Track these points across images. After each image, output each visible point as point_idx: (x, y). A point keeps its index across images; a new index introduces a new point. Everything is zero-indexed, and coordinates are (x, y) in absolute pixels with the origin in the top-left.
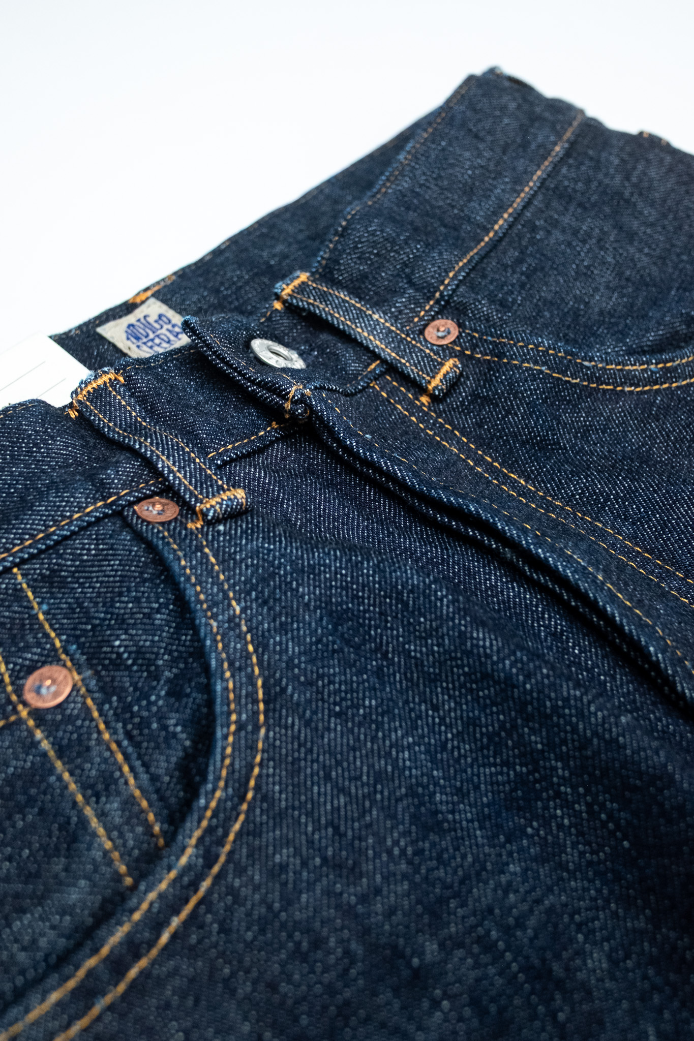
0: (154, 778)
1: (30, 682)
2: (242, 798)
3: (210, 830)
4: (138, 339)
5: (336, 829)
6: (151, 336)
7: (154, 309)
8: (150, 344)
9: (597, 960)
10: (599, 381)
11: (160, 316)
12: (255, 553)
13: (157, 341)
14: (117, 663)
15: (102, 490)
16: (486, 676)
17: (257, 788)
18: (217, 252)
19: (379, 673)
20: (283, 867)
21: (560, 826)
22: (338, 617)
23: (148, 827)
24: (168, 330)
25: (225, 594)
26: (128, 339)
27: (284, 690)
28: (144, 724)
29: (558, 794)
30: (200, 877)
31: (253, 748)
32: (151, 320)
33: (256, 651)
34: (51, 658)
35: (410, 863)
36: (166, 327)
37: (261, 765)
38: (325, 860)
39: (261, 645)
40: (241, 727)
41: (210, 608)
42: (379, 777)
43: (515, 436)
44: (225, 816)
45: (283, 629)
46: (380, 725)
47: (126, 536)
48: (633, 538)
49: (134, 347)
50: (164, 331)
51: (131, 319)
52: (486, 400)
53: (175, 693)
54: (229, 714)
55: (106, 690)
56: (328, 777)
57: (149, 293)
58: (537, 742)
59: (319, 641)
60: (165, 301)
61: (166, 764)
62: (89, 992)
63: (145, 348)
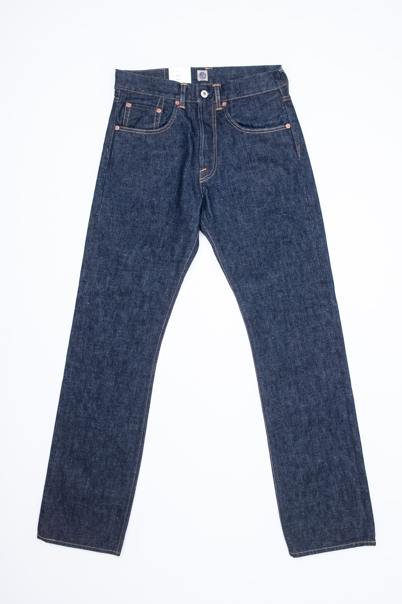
1: (158, 109)
3: (161, 130)
5: (168, 137)
7: (206, 72)
9: (177, 159)
10: (232, 123)
12: (180, 114)
13: (202, 77)
14: (165, 113)
15: (175, 97)
16: (187, 137)
17: (166, 130)
18: (221, 68)
19: (181, 130)
20: (163, 136)
22: (182, 124)
23: (157, 126)
25: (175, 115)
26: (199, 75)
27: (173, 125)
28: (163, 119)
31: (168, 127)
32: (204, 73)
34: (161, 108)
35: (171, 143)
38: (166, 138)
39: (174, 121)
40: (168, 125)
41: (173, 115)
42: (175, 137)
43: (219, 121)
44: (163, 130)
45: (177, 121)
46: (178, 134)
47: (173, 103)
48: (217, 139)
50: (204, 76)
51: (202, 71)
52: (220, 115)
53: (167, 119)
55: (162, 114)
56: (171, 133)
57: (208, 69)
58: (186, 144)
59: (179, 124)
60: (208, 72)
61: (162, 123)
62: (147, 132)
63: (200, 77)
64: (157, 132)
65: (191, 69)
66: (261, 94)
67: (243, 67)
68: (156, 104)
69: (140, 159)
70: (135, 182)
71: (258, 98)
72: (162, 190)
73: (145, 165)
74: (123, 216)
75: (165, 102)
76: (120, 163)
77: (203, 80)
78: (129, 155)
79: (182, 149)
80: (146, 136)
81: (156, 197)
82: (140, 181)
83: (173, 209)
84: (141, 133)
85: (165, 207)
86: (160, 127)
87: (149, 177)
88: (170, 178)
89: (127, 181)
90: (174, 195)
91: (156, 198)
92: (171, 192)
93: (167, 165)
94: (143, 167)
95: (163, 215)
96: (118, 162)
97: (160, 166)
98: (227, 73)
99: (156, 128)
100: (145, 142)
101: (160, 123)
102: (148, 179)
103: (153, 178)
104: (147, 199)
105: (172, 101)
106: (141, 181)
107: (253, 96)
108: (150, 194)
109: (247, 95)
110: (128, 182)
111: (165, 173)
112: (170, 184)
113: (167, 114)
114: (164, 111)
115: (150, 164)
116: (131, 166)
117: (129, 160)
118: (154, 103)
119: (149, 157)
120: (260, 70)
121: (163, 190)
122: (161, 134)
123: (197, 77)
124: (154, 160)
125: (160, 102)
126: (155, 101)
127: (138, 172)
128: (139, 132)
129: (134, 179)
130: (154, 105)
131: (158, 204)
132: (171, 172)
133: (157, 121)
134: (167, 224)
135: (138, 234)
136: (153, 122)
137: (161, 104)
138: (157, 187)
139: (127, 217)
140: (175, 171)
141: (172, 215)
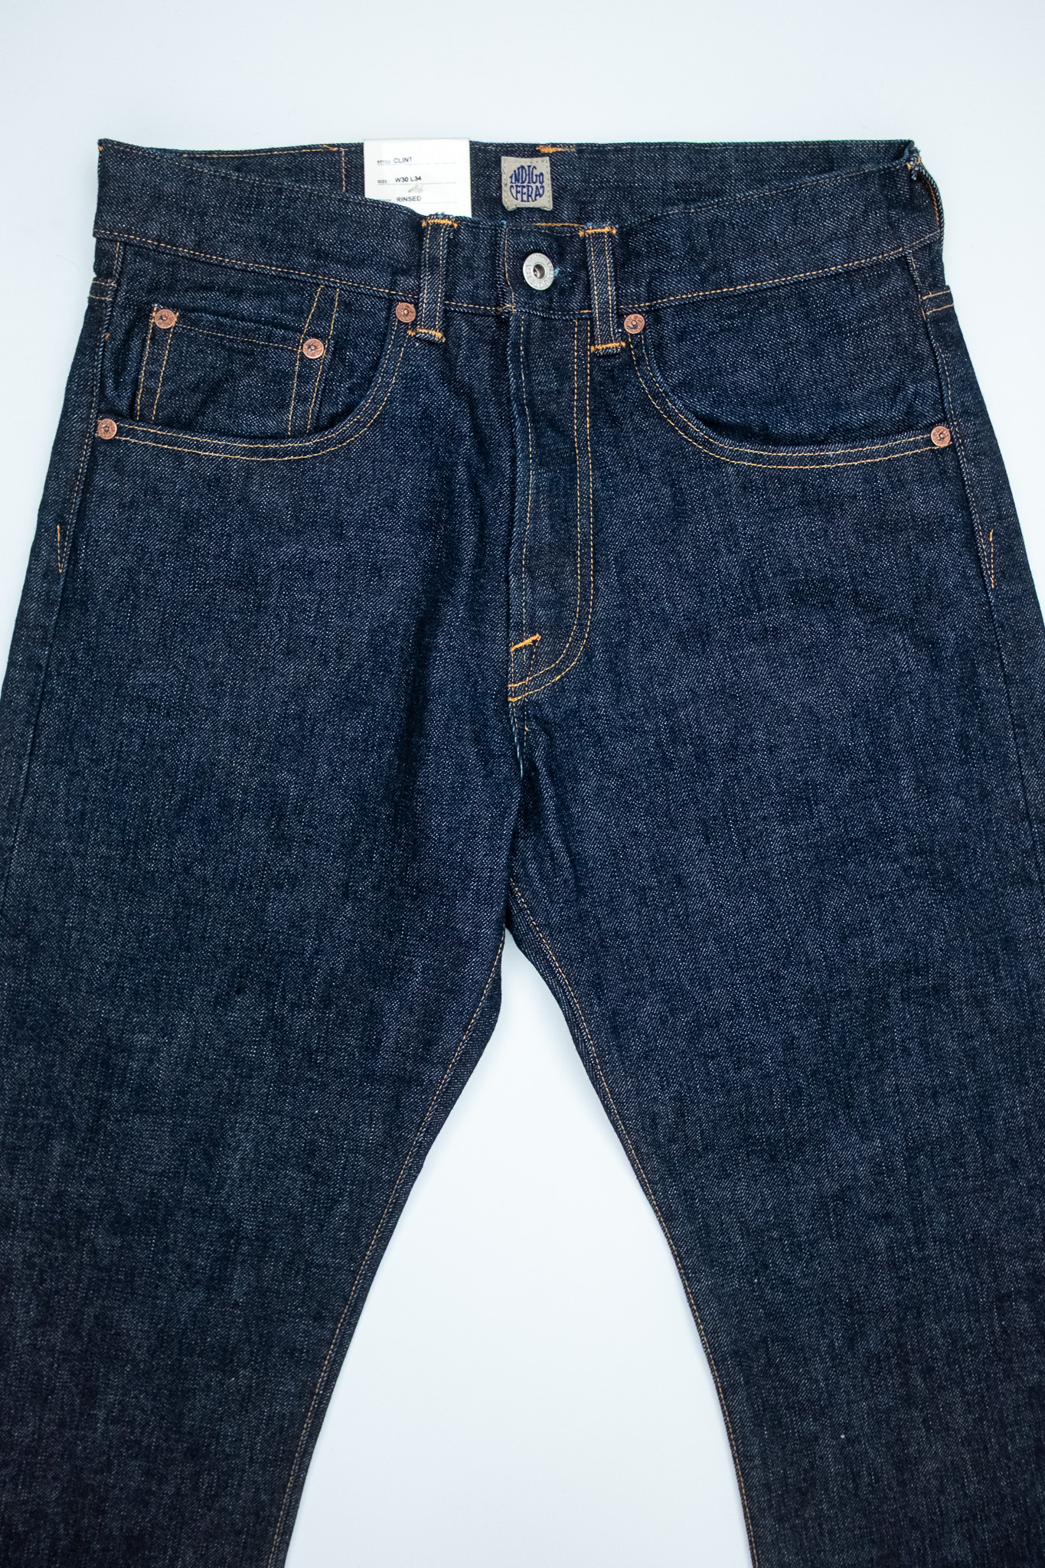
1: (311, 341)
2: (341, 443)
3: (322, 442)
4: (517, 180)
5: (360, 478)
6: (525, 184)
7: (543, 166)
8: (519, 189)
9: (399, 583)
10: (669, 417)
11: (542, 174)
12: (418, 367)
13: (525, 190)
14: (343, 360)
15: (393, 285)
16: (449, 483)
17: (349, 444)
18: (618, 148)
19: (423, 447)
20: (333, 473)
21: (427, 544)
22: (426, 415)
23: (306, 425)
24: (537, 187)
25: (394, 371)
26: (511, 177)
27: (384, 423)
28: (332, 391)
29: (435, 536)
30: (309, 453)
31: (357, 432)
32: (536, 172)
33: (386, 401)
34: (322, 337)
35: (369, 508)
36: (539, 185)
37: (356, 438)
38: (347, 483)
39: (391, 401)
40: (358, 421)
41: (384, 372)
42: (389, 477)
43: (607, 405)
44: (329, 443)
45: (403, 403)
46: (405, 463)
47: (384, 314)
48: (595, 490)
49: (509, 185)
50: (534, 186)
51: (526, 162)
52: (612, 377)
53: (351, 390)
54: (358, 414)
55: (331, 367)
56: (373, 462)
57: (551, 150)
58: (444, 517)
59: (410, 418)
60: (552, 164)
61: (329, 410)
62: (254, 452)
63: (514, 191)
64: (305, 454)
65: (471, 149)
66: (818, 279)
67: (725, 145)
68: (300, 313)
69: (217, 580)
70: (191, 690)
71: (803, 300)
72: (324, 730)
73: (241, 611)
74: (134, 853)
75: (346, 306)
76: (121, 599)
77: (531, 204)
78: (163, 562)
79: (425, 539)
80: (248, 470)
81: (294, 766)
82: (215, 686)
83: (375, 826)
84: (223, 456)
85: (338, 812)
86: (318, 429)
87: (262, 669)
88: (366, 677)
89: (154, 685)
90: (380, 758)
91: (296, 772)
92: (366, 741)
93: (351, 614)
94: (232, 622)
95: (328, 851)
96: (109, 596)
97: (316, 620)
98: (648, 173)
99: (298, 434)
100: (243, 499)
101: (320, 411)
102: (255, 678)
103: (283, 676)
104: (252, 775)
105: (381, 305)
106: (222, 684)
107: (777, 287)
108: (263, 751)
109: (747, 279)
110: (158, 691)
111: (337, 650)
112: (363, 703)
113: (352, 364)
114: (337, 351)
115: (265, 607)
116: (171, 615)
117: (164, 585)
118: (288, 312)
119: (262, 572)
120: (803, 163)
121: (329, 731)
122: (321, 463)
123: (500, 188)
124: (288, 589)
125: (317, 307)
126: (293, 299)
127: (209, 642)
128: (215, 449)
129: (186, 678)
130: (288, 318)
131: (305, 800)
132: (369, 644)
133: (303, 399)
134: (346, 895)
135: (203, 937)
136: (283, 406)
137: (323, 314)
138: (299, 716)
139: (150, 860)
140: (386, 642)
141: (370, 852)
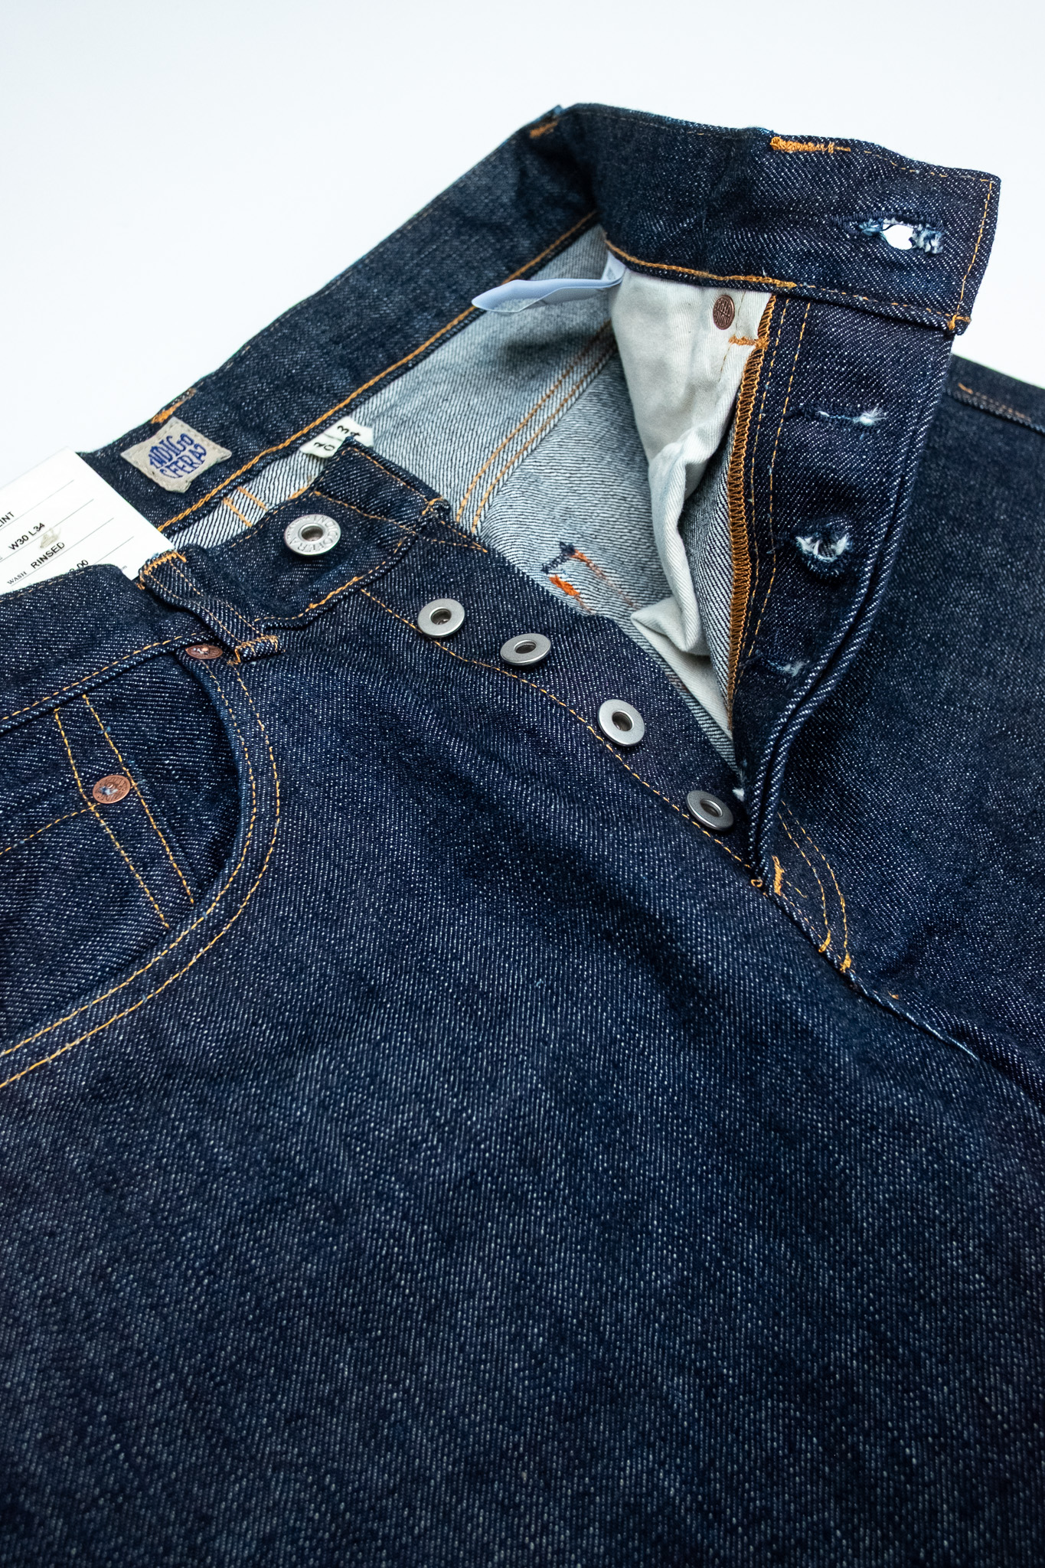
0: (188, 856)
1: (98, 787)
2: (259, 870)
3: (231, 891)
4: (161, 462)
5: (328, 893)
6: (175, 458)
7: (176, 428)
8: (173, 467)
11: (183, 436)
12: (280, 682)
13: (181, 464)
17: (271, 863)
23: (181, 888)
24: (190, 451)
25: (253, 717)
26: (152, 463)
27: (296, 791)
28: (184, 819)
30: (222, 923)
31: (269, 833)
32: (174, 441)
33: (276, 760)
36: (189, 448)
37: (275, 845)
39: (281, 755)
40: (260, 817)
41: (239, 726)
49: (157, 471)
50: (186, 453)
51: (154, 440)
53: (211, 799)
54: (252, 807)
56: (327, 856)
57: (171, 411)
60: (186, 420)
61: (197, 846)
62: (135, 991)
63: (169, 472)
64: (218, 927)
68: (54, 766)
70: (341, 1483)
72: (619, 1318)
73: (315, 1248)
75: (113, 706)
76: (81, 1432)
77: (202, 468)
78: (109, 1289)
79: (493, 885)
80: (148, 1027)
81: (630, 1435)
82: (376, 1428)
83: (857, 1398)
84: (87, 1036)
85: (775, 1442)
86: (203, 886)
87: (428, 1317)
88: (601, 1162)
89: (267, 1541)
90: (748, 1272)
91: (644, 1441)
92: (698, 1266)
93: (492, 1082)
94: (311, 1283)
95: (828, 1534)
96: (54, 1447)
97: (447, 1144)
99: (181, 913)
100: (172, 1069)
101: (190, 853)
102: (431, 1346)
103: (471, 1294)
104: (578, 1531)
105: (162, 664)
106: (384, 1414)
108: (557, 1463)
110: (284, 1546)
111: (522, 1161)
112: (634, 1208)
113: (186, 767)
114: (147, 766)
115: (347, 1202)
116: (198, 1373)
121: (630, 1310)
122: (253, 920)
123: (150, 482)
124: (361, 1137)
125: (71, 742)
126: (27, 759)
127: (299, 1359)
128: (68, 1034)
129: (314, 1467)
130: (40, 784)
131: (704, 1481)
132: (562, 1105)
133: (149, 861)
136: (126, 893)
138: (560, 1335)
140: (582, 1077)
141: (895, 1455)
